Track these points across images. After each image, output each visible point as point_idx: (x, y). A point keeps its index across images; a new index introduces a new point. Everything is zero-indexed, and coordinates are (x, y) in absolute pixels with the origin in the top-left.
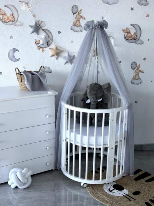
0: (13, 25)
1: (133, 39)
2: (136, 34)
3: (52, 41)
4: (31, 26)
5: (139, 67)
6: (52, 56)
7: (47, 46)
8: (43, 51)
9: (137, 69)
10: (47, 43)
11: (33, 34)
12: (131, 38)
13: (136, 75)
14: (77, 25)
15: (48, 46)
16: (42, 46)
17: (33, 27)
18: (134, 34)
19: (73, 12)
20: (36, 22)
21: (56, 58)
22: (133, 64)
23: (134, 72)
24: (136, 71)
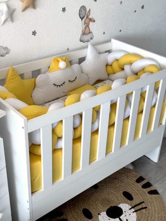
5: (89, 14)
9: (87, 17)
13: (86, 27)
22: (82, 10)
23: (84, 23)
24: (85, 21)
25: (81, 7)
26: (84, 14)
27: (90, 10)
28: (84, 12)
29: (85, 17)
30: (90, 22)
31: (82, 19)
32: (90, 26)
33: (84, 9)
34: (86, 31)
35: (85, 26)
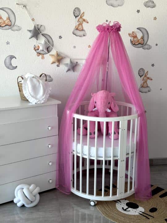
0: (10, 30)
1: (140, 44)
2: (143, 38)
3: (53, 47)
4: (30, 31)
5: (146, 74)
6: (52, 63)
7: (47, 52)
8: (43, 58)
9: (145, 76)
10: (47, 49)
11: (31, 39)
12: (138, 43)
14: (79, 29)
15: (49, 52)
16: (42, 52)
17: (32, 32)
18: (141, 38)
19: (75, 15)
20: (35, 27)
21: (57, 65)
22: (141, 71)
23: (142, 79)
24: (143, 78)
25: (140, 69)
26: (143, 74)
27: (147, 72)
28: (143, 72)
29: (144, 76)
30: (148, 80)
31: (141, 77)
32: (147, 82)
33: (142, 70)
34: (144, 85)
35: (143, 82)
